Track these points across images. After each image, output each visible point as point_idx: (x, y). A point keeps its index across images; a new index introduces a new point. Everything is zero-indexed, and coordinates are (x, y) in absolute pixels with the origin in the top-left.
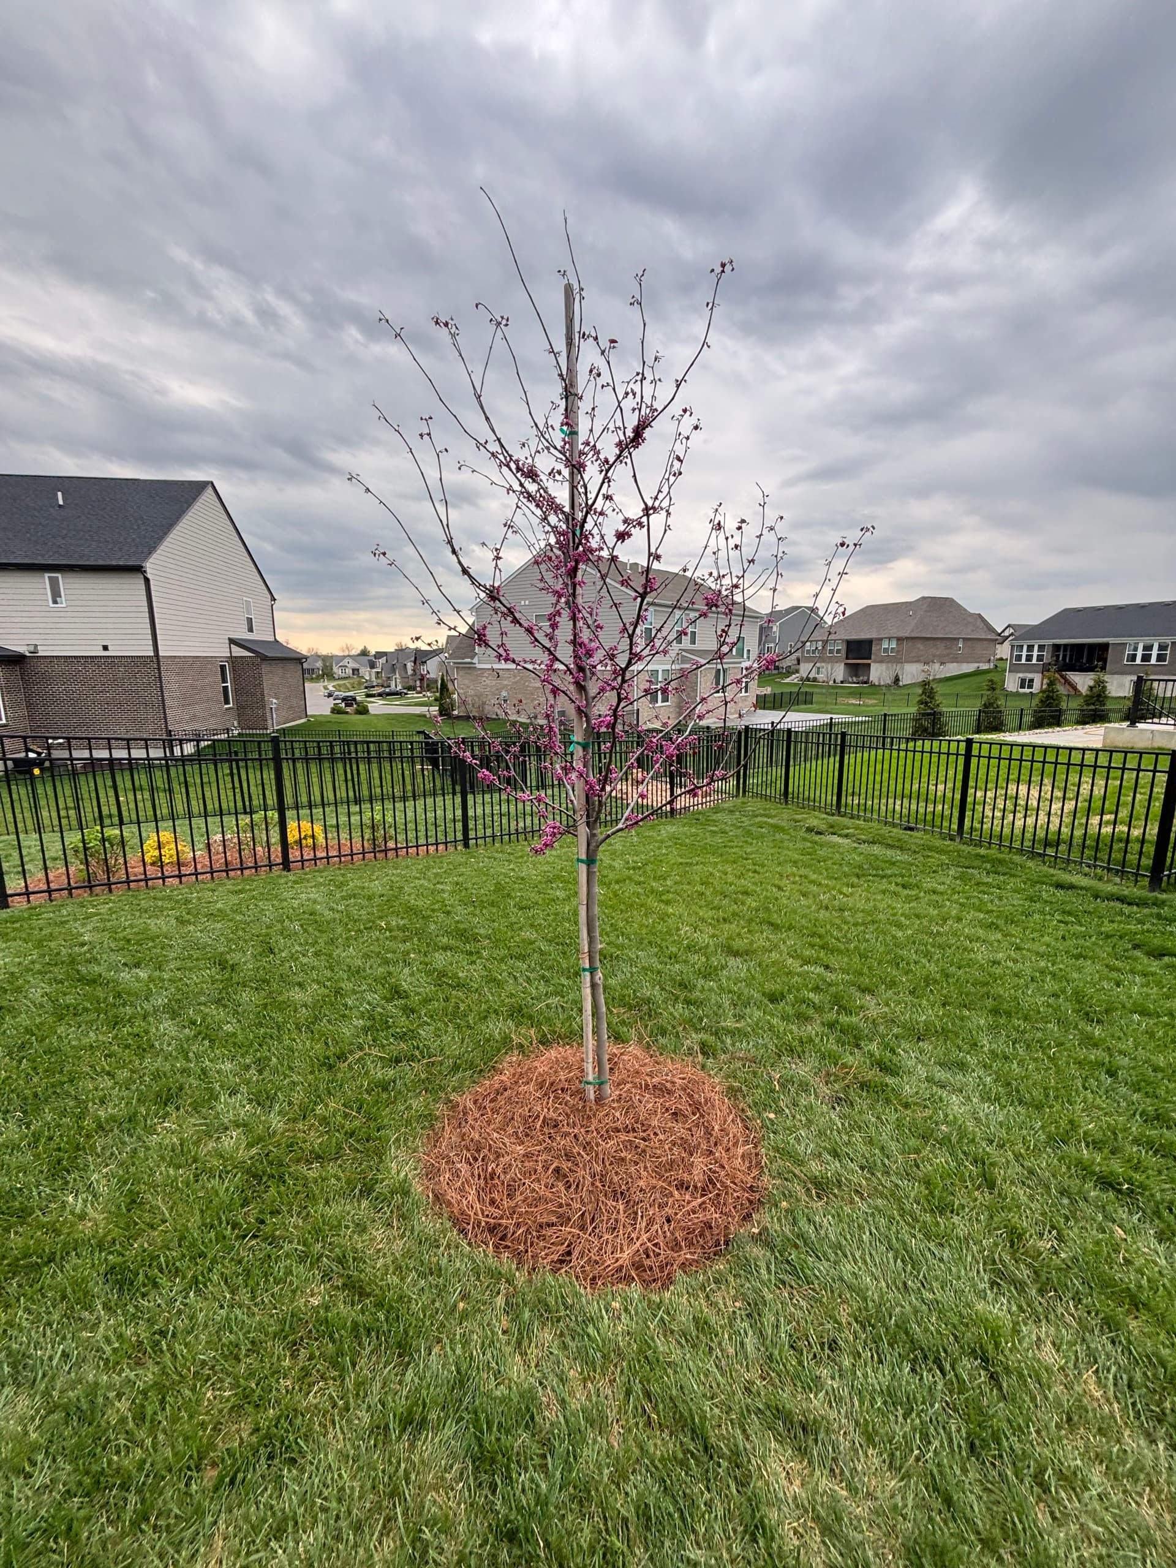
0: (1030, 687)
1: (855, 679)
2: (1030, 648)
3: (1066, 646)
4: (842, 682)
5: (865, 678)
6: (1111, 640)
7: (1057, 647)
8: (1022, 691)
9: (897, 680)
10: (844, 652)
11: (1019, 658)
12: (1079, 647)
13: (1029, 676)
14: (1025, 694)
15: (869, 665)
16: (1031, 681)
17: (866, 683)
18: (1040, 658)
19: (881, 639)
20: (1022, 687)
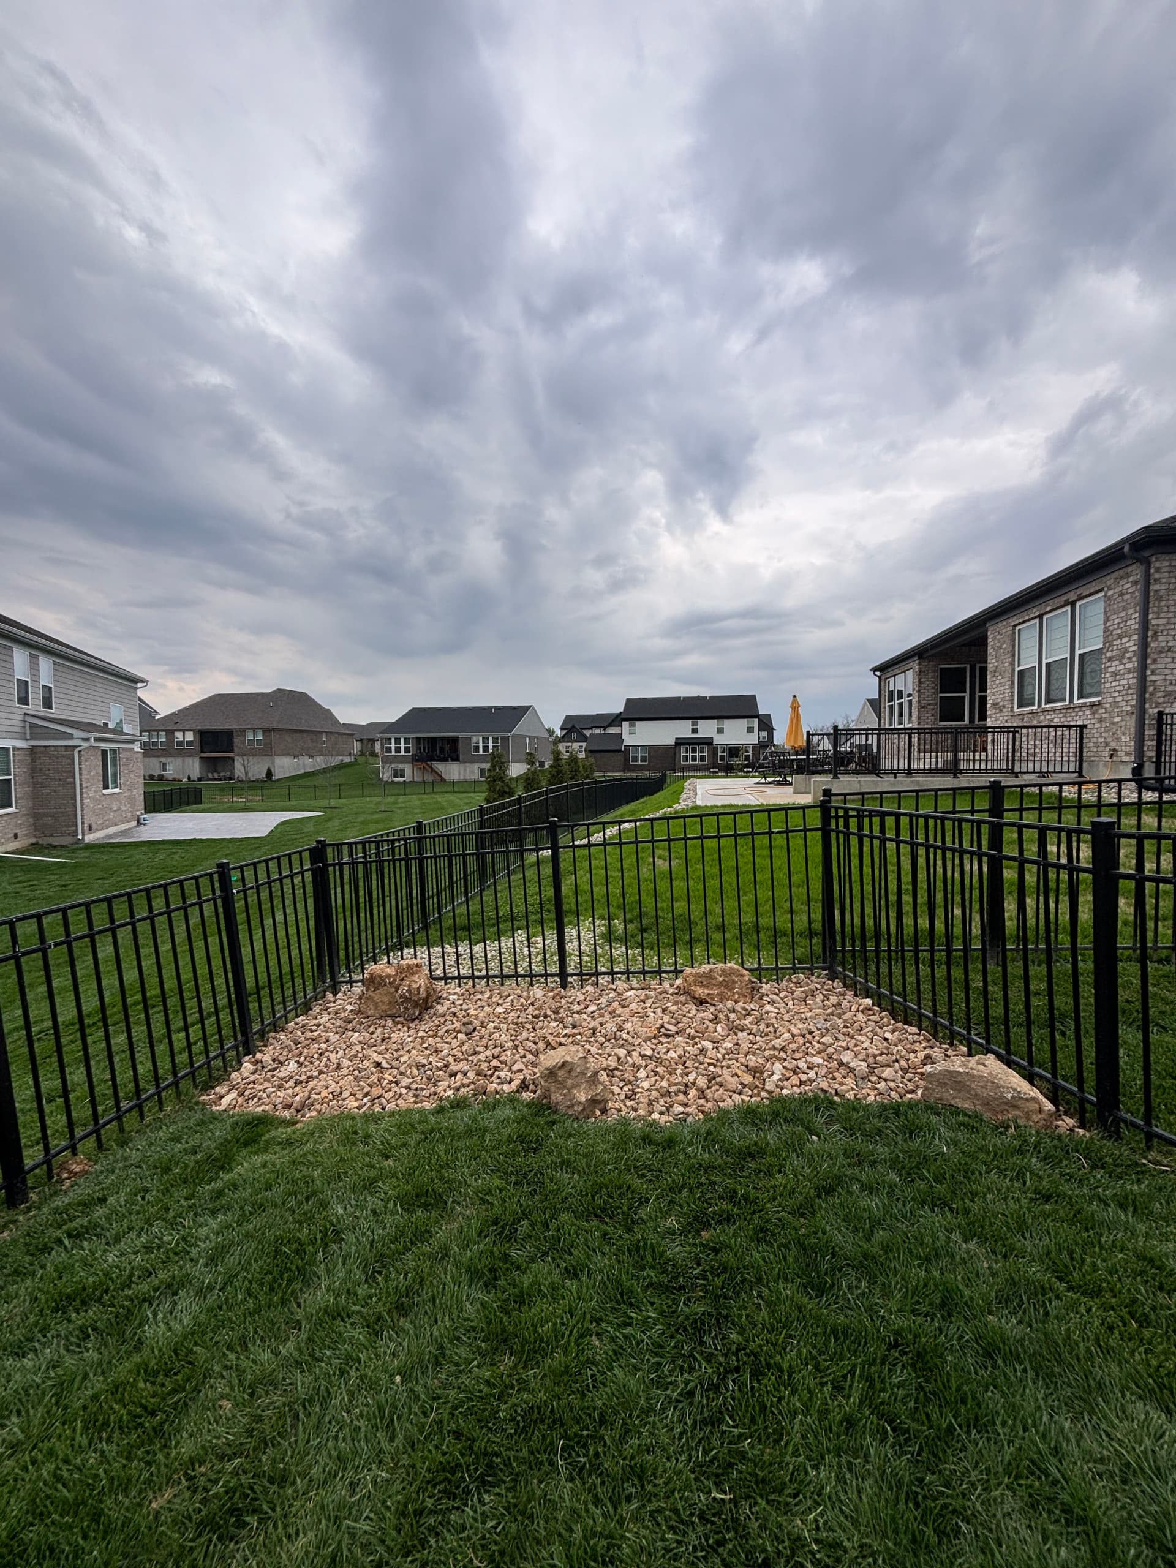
0: (403, 776)
1: (216, 776)
2: (398, 741)
3: (424, 739)
4: (199, 779)
5: (228, 774)
6: (460, 735)
7: (418, 740)
8: (396, 780)
9: (269, 774)
10: (197, 744)
11: (389, 749)
12: (433, 741)
13: (401, 766)
14: (399, 782)
15: (232, 759)
16: (403, 770)
17: (231, 779)
18: (407, 750)
19: (244, 730)
20: (396, 776)
